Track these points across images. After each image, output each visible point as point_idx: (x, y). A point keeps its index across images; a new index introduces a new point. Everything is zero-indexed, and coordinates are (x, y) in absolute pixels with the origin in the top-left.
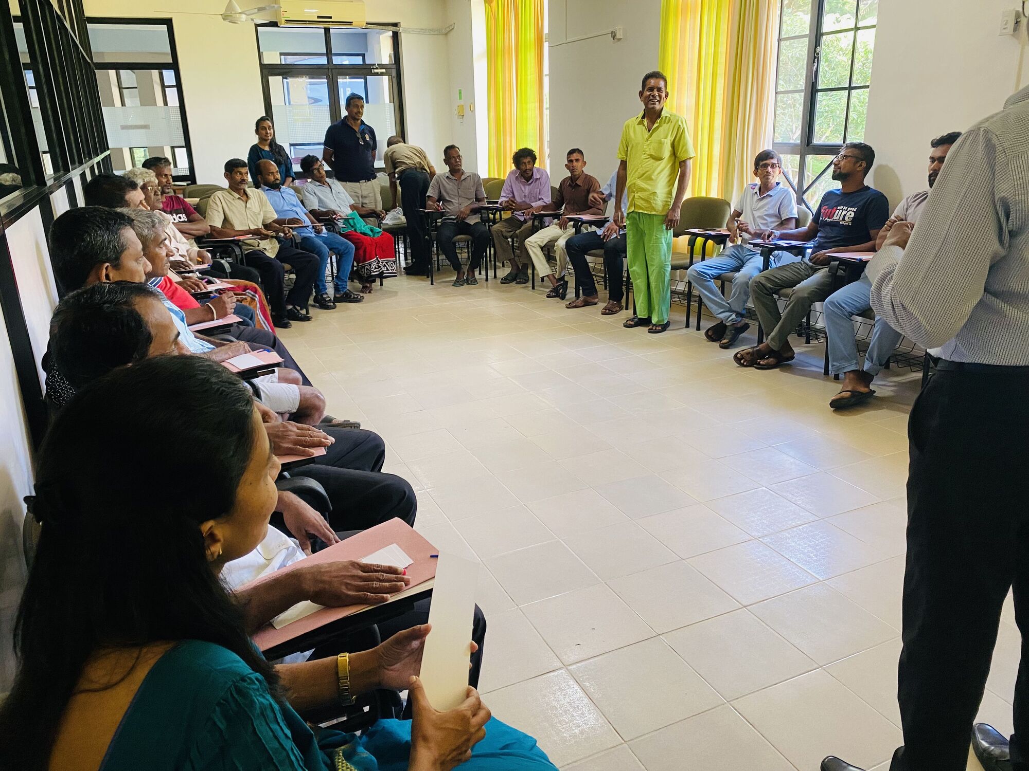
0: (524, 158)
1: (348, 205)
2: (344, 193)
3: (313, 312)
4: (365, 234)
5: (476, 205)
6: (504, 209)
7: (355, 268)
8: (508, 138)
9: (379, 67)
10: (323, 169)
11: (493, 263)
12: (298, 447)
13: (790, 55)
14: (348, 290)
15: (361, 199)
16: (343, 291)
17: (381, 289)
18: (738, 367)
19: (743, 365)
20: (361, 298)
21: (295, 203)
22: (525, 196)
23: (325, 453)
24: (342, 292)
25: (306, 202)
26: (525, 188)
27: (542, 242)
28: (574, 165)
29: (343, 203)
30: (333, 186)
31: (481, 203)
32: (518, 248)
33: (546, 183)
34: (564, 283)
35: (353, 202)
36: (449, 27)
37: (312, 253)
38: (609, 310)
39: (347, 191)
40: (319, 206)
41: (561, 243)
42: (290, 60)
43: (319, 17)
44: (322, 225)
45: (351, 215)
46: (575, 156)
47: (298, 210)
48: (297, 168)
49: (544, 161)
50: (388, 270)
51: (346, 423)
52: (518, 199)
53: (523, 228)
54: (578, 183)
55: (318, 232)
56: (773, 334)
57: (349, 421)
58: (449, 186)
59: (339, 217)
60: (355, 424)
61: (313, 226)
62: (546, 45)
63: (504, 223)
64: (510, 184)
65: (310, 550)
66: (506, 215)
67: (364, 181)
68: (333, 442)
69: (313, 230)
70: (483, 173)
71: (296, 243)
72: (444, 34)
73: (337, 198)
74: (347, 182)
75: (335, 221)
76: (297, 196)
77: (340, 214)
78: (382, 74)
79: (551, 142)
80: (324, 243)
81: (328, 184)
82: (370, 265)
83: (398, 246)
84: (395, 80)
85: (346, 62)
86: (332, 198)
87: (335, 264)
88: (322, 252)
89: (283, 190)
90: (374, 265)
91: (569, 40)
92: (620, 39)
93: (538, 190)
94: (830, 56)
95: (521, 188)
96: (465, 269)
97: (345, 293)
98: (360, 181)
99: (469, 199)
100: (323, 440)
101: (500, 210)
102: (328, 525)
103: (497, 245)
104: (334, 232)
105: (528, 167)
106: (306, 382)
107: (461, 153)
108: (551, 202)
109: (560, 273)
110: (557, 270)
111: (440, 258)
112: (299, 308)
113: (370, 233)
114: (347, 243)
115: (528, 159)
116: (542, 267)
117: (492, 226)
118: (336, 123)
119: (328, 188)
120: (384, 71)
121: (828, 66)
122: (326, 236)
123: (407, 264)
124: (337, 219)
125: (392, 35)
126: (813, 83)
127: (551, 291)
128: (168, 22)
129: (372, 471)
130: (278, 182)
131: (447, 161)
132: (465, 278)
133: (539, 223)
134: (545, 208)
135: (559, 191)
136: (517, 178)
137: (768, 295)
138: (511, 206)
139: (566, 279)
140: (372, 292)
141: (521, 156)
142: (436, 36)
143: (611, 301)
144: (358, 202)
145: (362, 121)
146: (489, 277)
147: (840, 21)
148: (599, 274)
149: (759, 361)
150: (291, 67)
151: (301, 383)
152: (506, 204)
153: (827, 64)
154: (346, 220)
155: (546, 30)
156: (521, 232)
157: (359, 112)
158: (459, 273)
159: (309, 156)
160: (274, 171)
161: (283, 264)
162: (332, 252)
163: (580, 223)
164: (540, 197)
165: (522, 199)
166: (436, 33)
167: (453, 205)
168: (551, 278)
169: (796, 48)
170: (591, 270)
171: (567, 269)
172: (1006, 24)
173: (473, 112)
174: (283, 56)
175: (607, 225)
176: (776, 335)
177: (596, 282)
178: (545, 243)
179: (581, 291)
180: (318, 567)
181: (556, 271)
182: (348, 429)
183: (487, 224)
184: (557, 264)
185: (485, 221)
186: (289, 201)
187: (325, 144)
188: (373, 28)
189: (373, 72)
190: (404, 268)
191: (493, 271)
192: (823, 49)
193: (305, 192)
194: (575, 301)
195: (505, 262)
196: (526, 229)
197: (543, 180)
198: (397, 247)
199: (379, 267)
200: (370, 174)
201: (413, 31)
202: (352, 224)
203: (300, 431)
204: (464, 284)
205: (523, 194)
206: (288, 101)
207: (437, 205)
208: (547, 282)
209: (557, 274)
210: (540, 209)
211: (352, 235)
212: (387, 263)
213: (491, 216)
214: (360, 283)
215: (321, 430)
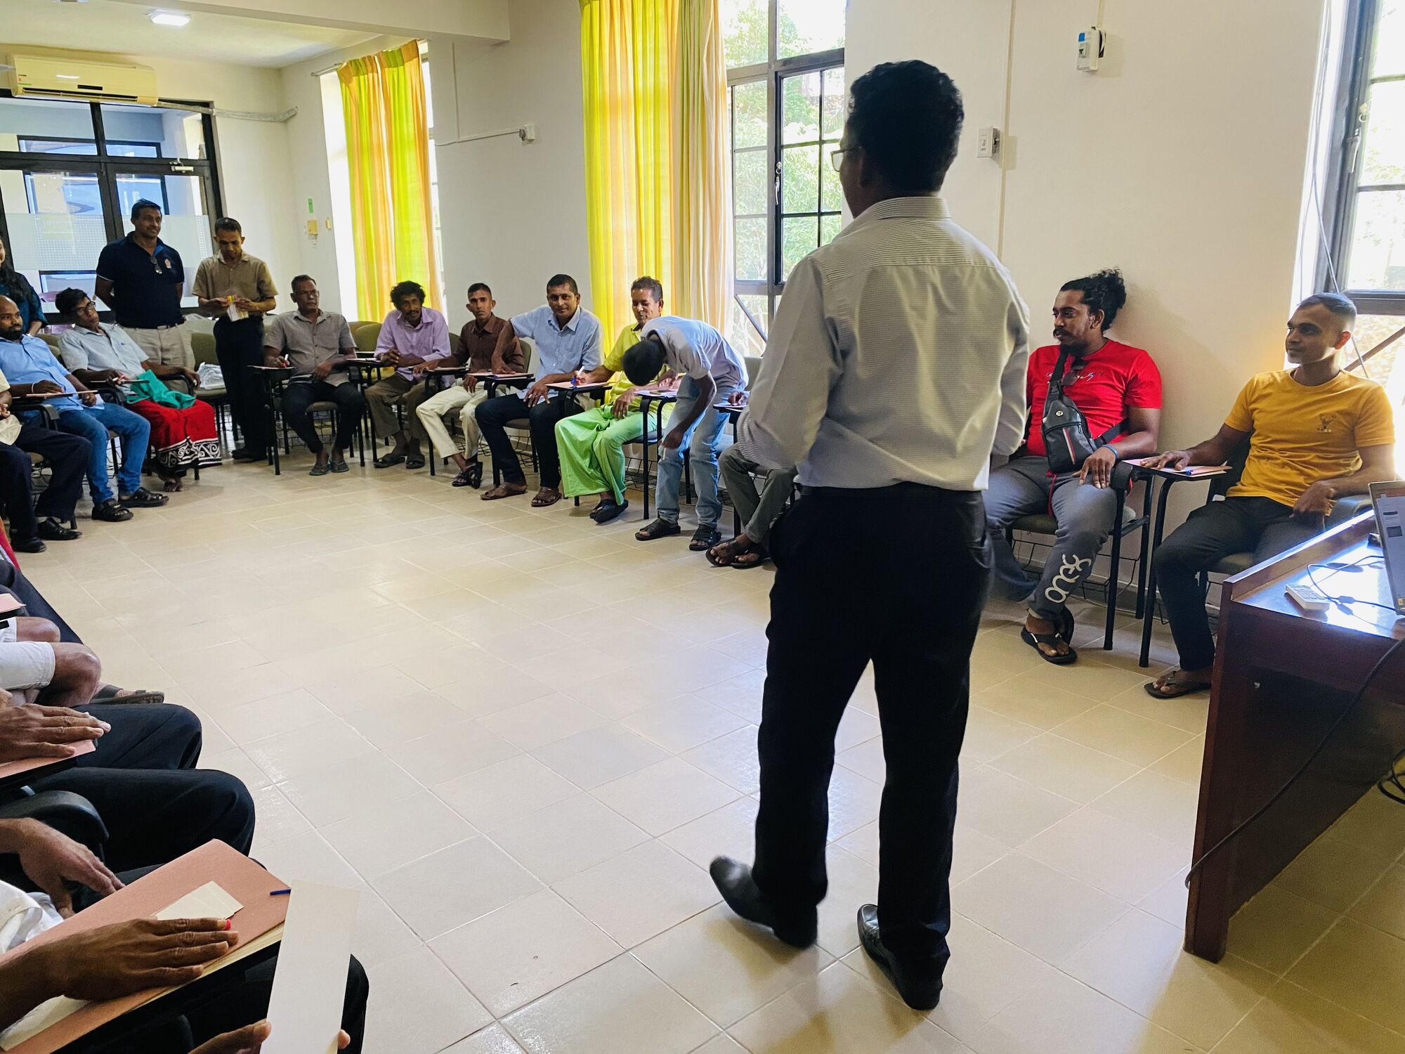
0: (406, 295)
1: (139, 361)
2: (130, 344)
3: (81, 526)
4: (167, 405)
5: (341, 359)
6: (385, 364)
7: (153, 456)
8: (384, 268)
9: (182, 164)
10: (94, 309)
11: (371, 439)
12: (46, 743)
13: (750, 170)
14: (142, 488)
15: (160, 353)
16: (133, 490)
17: (196, 485)
18: (712, 567)
19: (718, 565)
20: (164, 499)
21: (48, 361)
22: (412, 347)
23: (94, 749)
24: (132, 493)
25: (67, 358)
26: (412, 336)
27: (442, 409)
28: (479, 306)
29: (129, 359)
30: (111, 334)
31: (348, 356)
32: (407, 418)
33: (441, 329)
34: (476, 466)
35: (146, 357)
36: (288, 112)
37: (81, 435)
38: (542, 500)
39: (136, 342)
40: (89, 364)
41: (469, 410)
42: (37, 147)
43: (80, 87)
44: (95, 393)
45: (144, 376)
46: (479, 294)
47: (54, 370)
48: (49, 307)
49: (437, 299)
50: (207, 455)
51: (139, 695)
52: (403, 352)
53: (413, 390)
54: (486, 329)
55: (88, 403)
56: (751, 522)
57: (145, 691)
58: (301, 331)
59: (123, 380)
60: (154, 695)
61: (80, 395)
62: (431, 144)
63: (384, 384)
64: (388, 329)
65: (71, 908)
66: (387, 373)
67: (165, 327)
68: (108, 730)
69: (80, 400)
70: (351, 314)
71: (50, 420)
72: (281, 122)
73: (120, 351)
74: (137, 329)
75: (117, 386)
76: (52, 350)
77: (125, 375)
78: (188, 173)
79: (446, 275)
80: (97, 419)
81: (104, 331)
82: (177, 450)
83: (223, 420)
84: (209, 183)
85: (131, 155)
86: (111, 352)
87: (119, 450)
88: (97, 434)
89: (26, 342)
90: (183, 450)
91: (462, 138)
92: (531, 141)
93: (431, 338)
94: (796, 174)
95: (406, 337)
96: (329, 449)
97: (137, 493)
98: (159, 327)
99: (330, 349)
100: (90, 729)
101: (378, 366)
102: (102, 864)
103: (374, 415)
104: (116, 403)
105: (414, 307)
106: (68, 635)
107: (317, 288)
108: (450, 354)
109: (470, 452)
110: (466, 447)
111: (289, 435)
112: (58, 520)
113: (176, 403)
114: (138, 418)
115: (413, 297)
116: (444, 445)
117: (366, 388)
118: (115, 242)
119: (104, 337)
120: (191, 168)
121: (795, 186)
122: (103, 408)
123: (237, 445)
124: (120, 383)
125: (200, 118)
126: (776, 206)
127: (458, 477)
129: (181, 767)
130: (18, 329)
131: (296, 297)
132: (329, 463)
133: (435, 384)
134: (442, 362)
135: (460, 339)
136: (399, 322)
137: (742, 473)
138: (391, 360)
139: (479, 460)
140: (182, 489)
141: (402, 293)
142: (270, 123)
143: (544, 488)
144: (155, 357)
145: (158, 239)
146: (365, 461)
147: (805, 132)
148: (525, 452)
149: (736, 557)
150: (36, 157)
151: (59, 638)
152: (386, 357)
153: (794, 183)
154: (136, 385)
155: (430, 124)
156: (410, 395)
157: (154, 227)
158: (318, 457)
159: (69, 289)
160: (14, 312)
161: (29, 453)
162: (112, 432)
163: (493, 384)
164: (434, 348)
165: (407, 351)
166: (269, 119)
167: (307, 358)
168: (458, 458)
169: (756, 162)
170: (514, 446)
171: (479, 446)
172: (984, 145)
173: (331, 230)
174: (24, 141)
175: (531, 385)
176: (754, 523)
177: (521, 462)
178: (445, 410)
179: (501, 476)
180: (79, 937)
181: (464, 449)
182: (144, 705)
183: (359, 385)
184: (464, 439)
185: (353, 382)
186: (36, 358)
187: (100, 270)
188: (170, 107)
189: (173, 170)
190: (233, 452)
191: (371, 451)
192: (785, 164)
193: (66, 344)
194: (494, 490)
195: (389, 438)
196: (416, 391)
197: (437, 324)
198: (221, 421)
199: (191, 453)
200: (175, 316)
201: (233, 114)
202: (145, 389)
203: (49, 718)
204: (327, 471)
205: (409, 344)
206: (32, 205)
207: (281, 360)
208: (452, 464)
209: (466, 453)
210: (436, 364)
211: (145, 407)
212: (205, 445)
213: (365, 374)
214: (159, 477)
215: (87, 713)
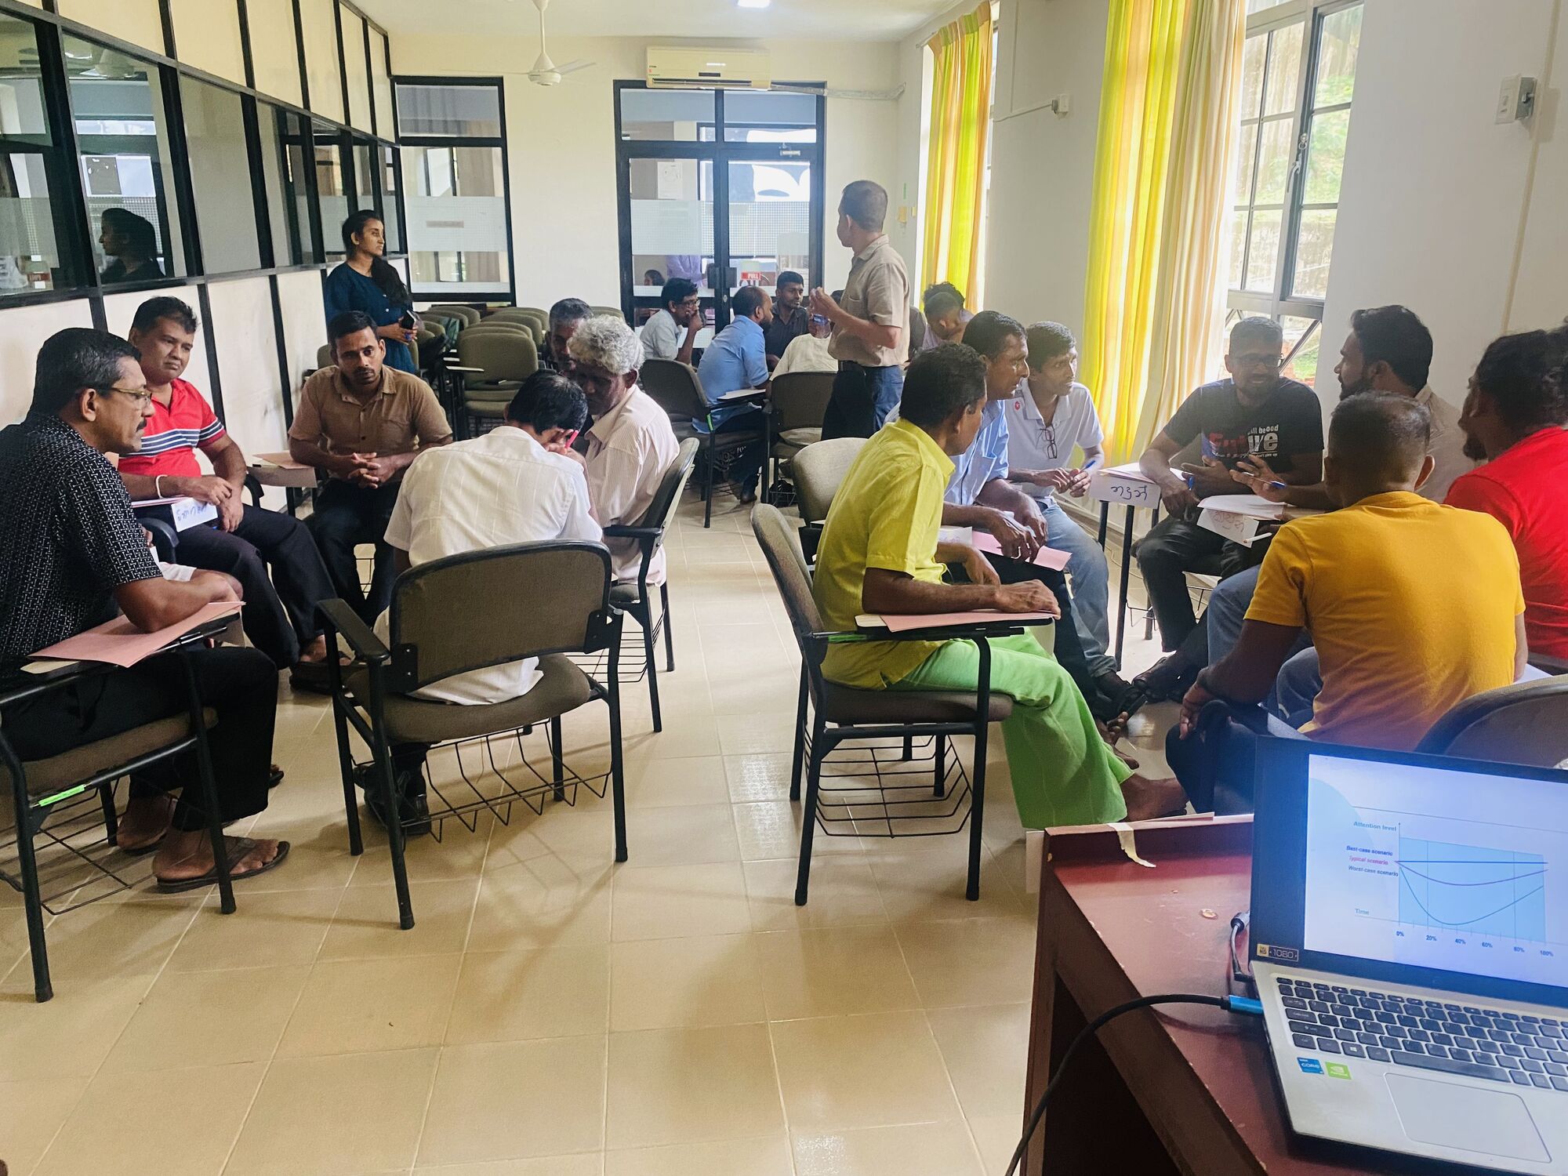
9: (790, 148)
36: (897, 89)
43: (701, 74)
62: (990, 124)
72: (893, 101)
78: (794, 158)
84: (815, 167)
91: (1015, 112)
92: (1065, 113)
120: (798, 153)
125: (814, 100)
128: (498, 82)
142: (882, 103)
155: (991, 101)
166: (882, 98)
172: (1505, 104)
173: (915, 218)
188: (784, 89)
189: (781, 154)
201: (846, 94)
